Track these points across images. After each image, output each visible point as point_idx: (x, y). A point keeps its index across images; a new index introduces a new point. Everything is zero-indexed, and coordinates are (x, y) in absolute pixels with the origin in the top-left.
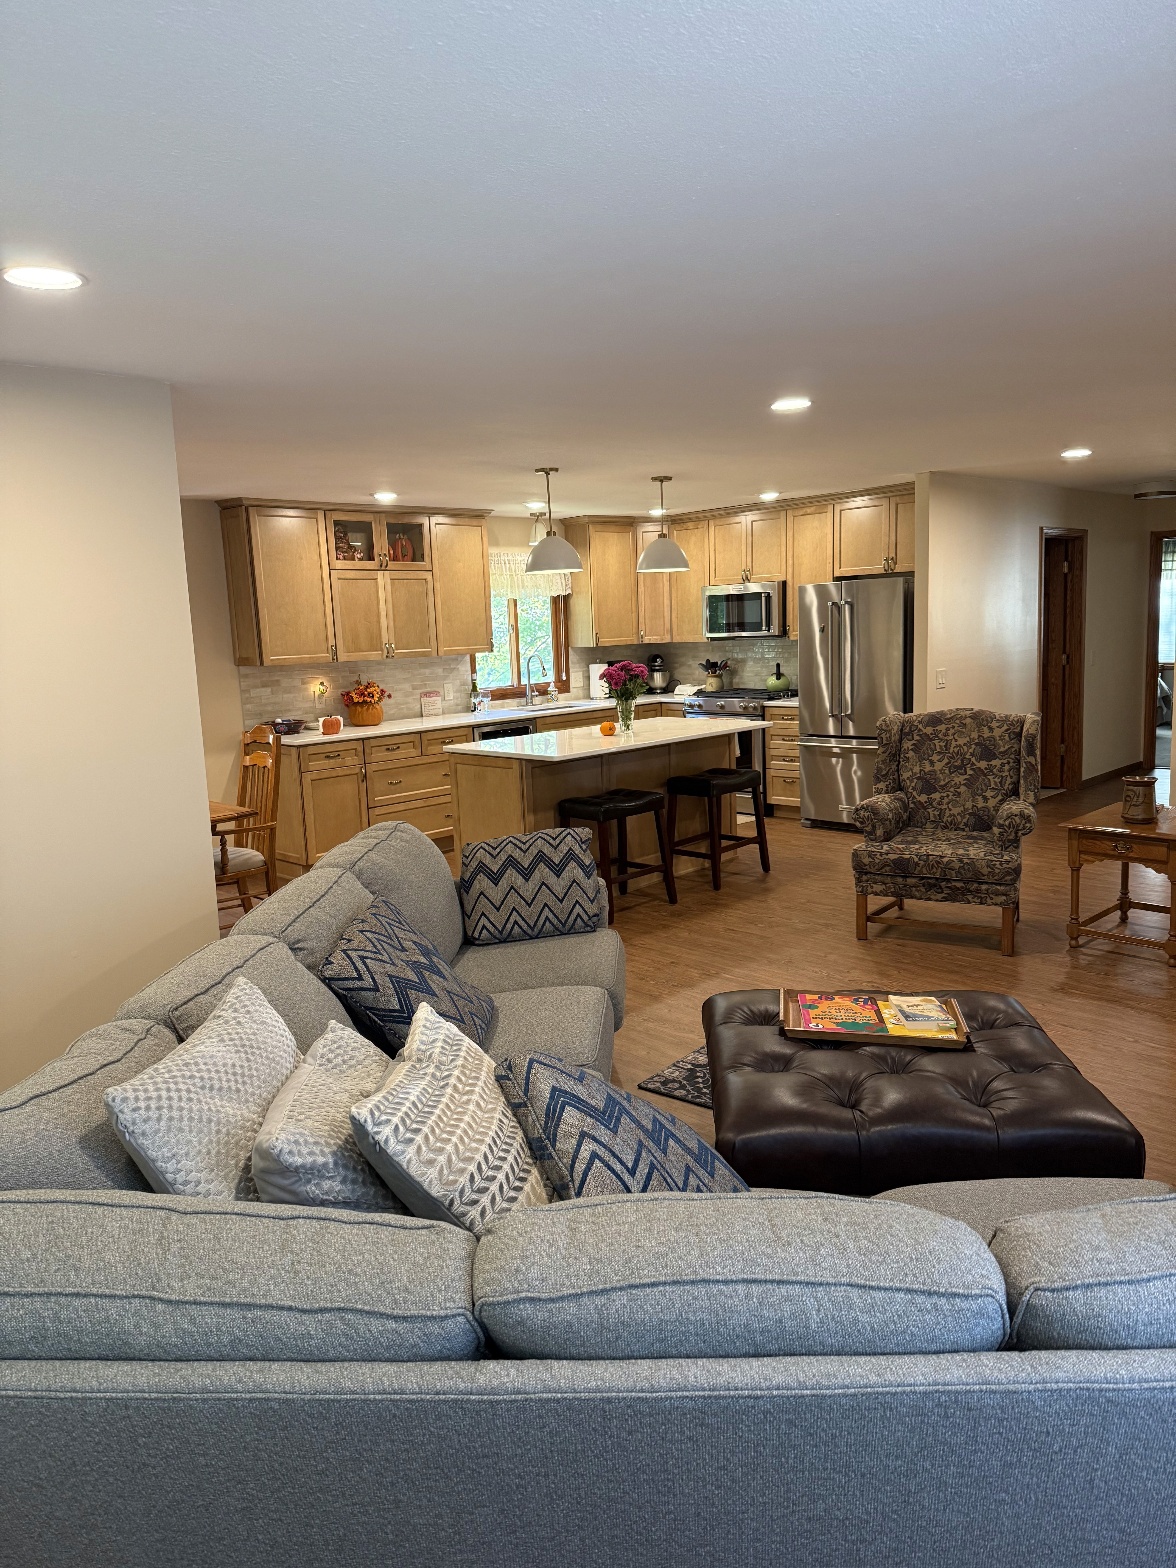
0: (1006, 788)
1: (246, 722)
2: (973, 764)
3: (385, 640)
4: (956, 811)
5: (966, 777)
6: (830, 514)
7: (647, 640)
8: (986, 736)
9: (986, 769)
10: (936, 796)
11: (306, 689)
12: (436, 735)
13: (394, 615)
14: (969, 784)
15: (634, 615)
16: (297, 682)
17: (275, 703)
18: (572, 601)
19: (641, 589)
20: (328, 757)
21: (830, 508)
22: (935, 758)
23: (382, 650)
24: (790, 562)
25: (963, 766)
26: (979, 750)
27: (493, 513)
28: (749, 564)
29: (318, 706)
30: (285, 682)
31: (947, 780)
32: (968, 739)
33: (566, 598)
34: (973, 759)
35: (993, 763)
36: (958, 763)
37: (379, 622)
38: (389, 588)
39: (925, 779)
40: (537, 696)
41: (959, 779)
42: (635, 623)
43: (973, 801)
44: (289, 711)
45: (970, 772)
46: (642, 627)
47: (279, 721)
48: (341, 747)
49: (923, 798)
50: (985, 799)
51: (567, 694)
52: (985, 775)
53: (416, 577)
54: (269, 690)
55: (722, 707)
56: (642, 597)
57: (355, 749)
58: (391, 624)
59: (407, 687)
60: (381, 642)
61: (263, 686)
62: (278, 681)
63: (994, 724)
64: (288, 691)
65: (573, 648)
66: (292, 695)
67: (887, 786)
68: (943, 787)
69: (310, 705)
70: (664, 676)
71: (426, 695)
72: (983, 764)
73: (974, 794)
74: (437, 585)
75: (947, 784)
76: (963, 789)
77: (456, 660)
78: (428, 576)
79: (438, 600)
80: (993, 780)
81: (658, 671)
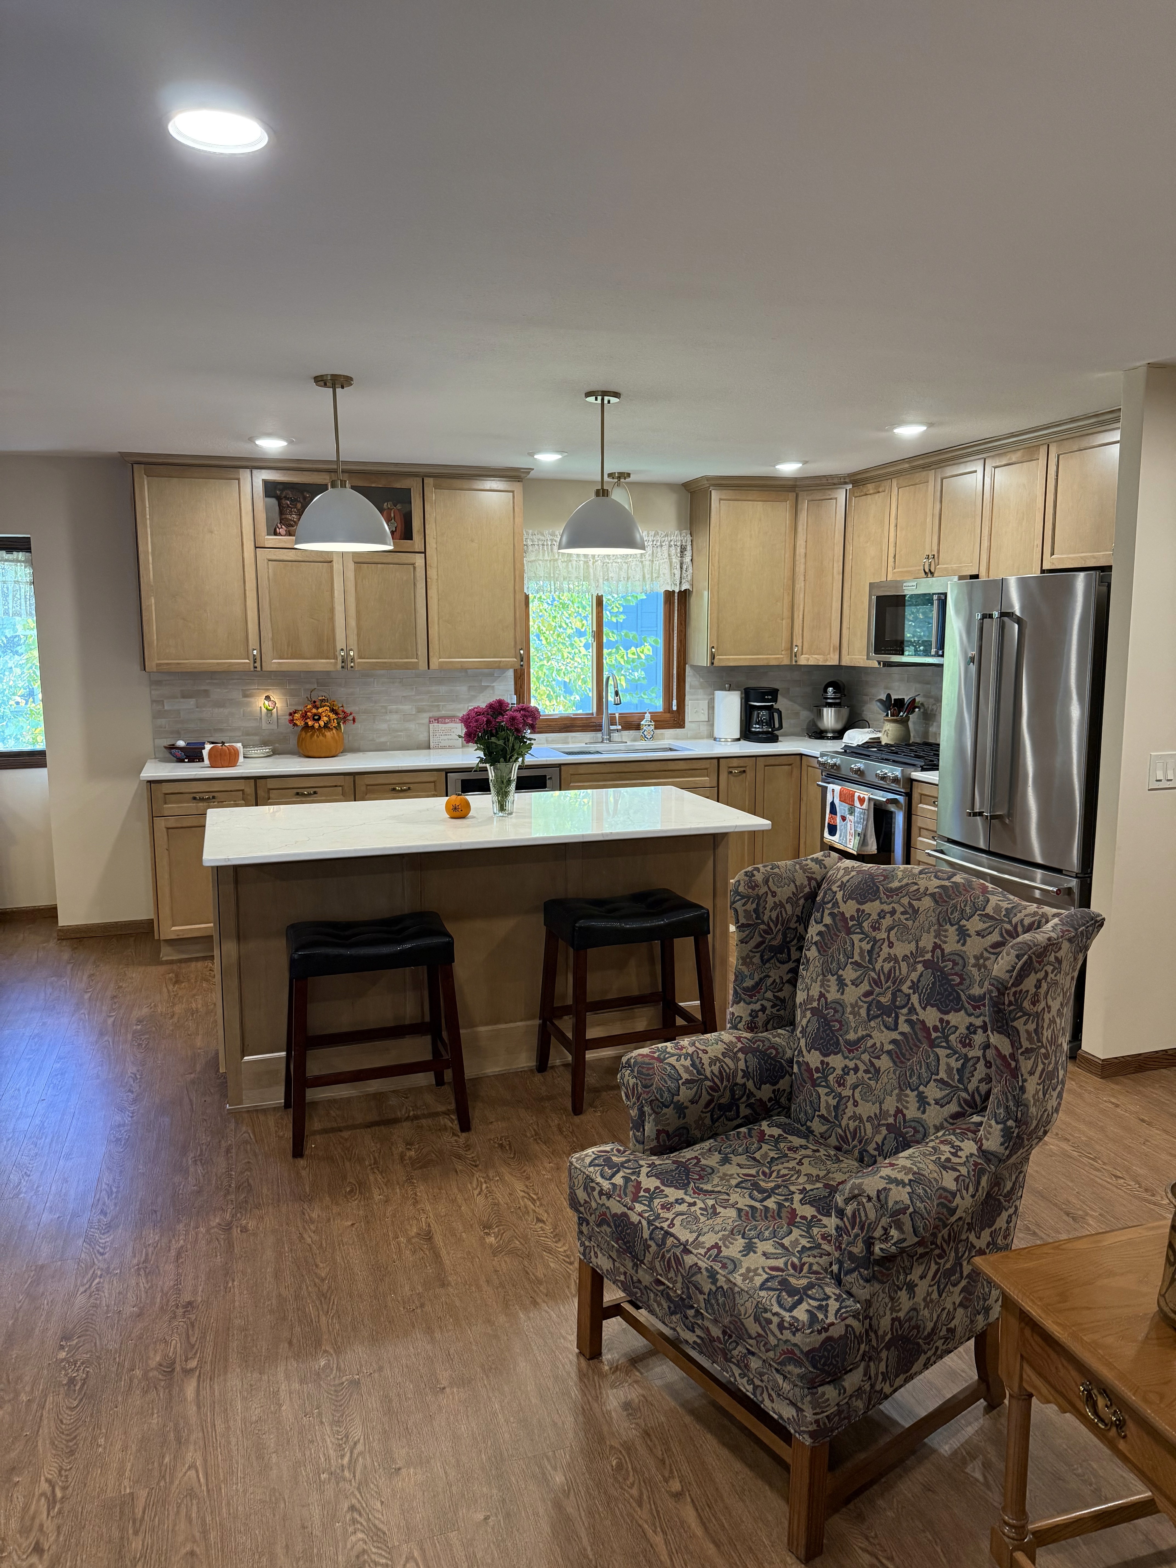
0: (971, 1087)
1: (156, 741)
2: (912, 1010)
3: (340, 643)
4: (867, 1109)
5: (895, 1035)
6: (1042, 462)
7: (803, 660)
8: (948, 949)
9: (936, 1029)
10: (836, 1061)
11: (248, 704)
12: (381, 779)
13: (358, 612)
14: (899, 1054)
15: (785, 623)
16: (236, 695)
17: (201, 720)
18: (693, 600)
19: (800, 584)
20: (195, 798)
21: (1043, 451)
22: (849, 974)
23: (336, 658)
24: (985, 544)
25: (891, 1010)
26: (928, 979)
27: (532, 472)
28: (935, 548)
29: (264, 725)
30: (217, 693)
31: (860, 1033)
32: (912, 946)
33: (684, 595)
34: (915, 999)
35: (954, 1018)
36: (885, 1000)
37: (332, 619)
38: (351, 575)
39: (824, 1017)
40: (618, 730)
41: (882, 1037)
42: (785, 634)
43: (899, 1100)
44: (221, 730)
45: (904, 1028)
46: (797, 641)
47: (181, 743)
48: (216, 786)
49: (814, 1059)
50: (922, 1101)
51: (678, 730)
52: (932, 1044)
53: (396, 561)
54: (192, 701)
55: (859, 772)
56: (800, 597)
57: (243, 790)
58: (353, 623)
59: (407, 708)
60: (335, 647)
61: (183, 697)
62: (206, 691)
63: (974, 924)
64: (220, 704)
65: (693, 667)
66: (226, 711)
67: (754, 1014)
68: (853, 1046)
69: (253, 724)
70: (838, 714)
71: (438, 720)
72: (931, 1017)
73: (904, 1085)
74: (432, 573)
75: (859, 1040)
76: (884, 1063)
77: (492, 675)
78: (419, 560)
79: (432, 593)
80: (948, 1062)
81: (830, 705)
